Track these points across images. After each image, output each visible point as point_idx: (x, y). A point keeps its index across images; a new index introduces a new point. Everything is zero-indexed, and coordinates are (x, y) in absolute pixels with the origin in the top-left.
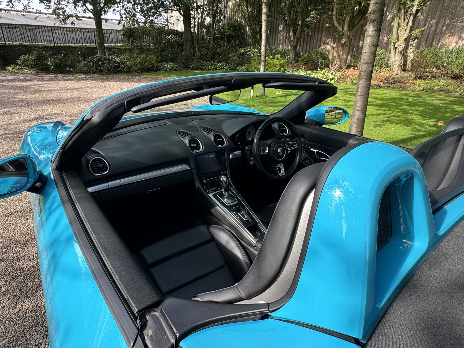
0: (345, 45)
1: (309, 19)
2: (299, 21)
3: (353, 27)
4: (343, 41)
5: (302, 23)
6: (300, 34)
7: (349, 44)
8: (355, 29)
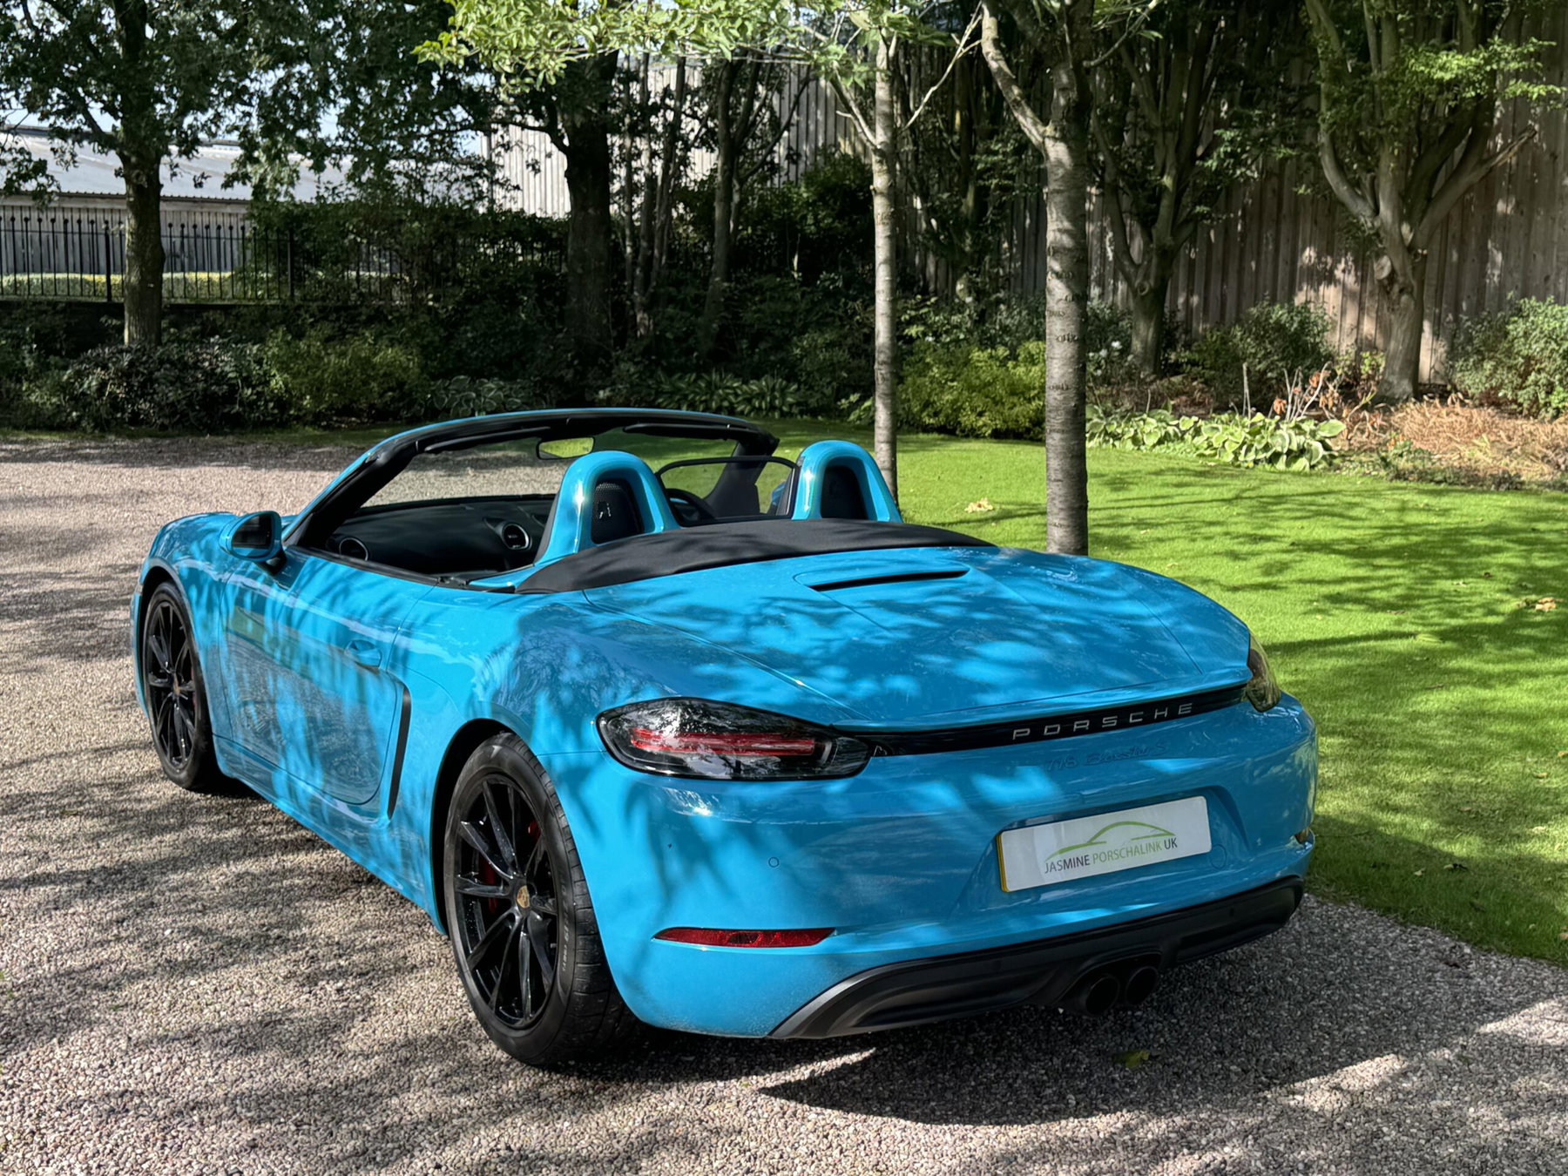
0: (1396, 288)
1: (1212, 163)
2: (1162, 175)
3: (1429, 200)
4: (1383, 268)
5: (1178, 182)
6: (1174, 234)
7: (1414, 283)
8: (1438, 212)
